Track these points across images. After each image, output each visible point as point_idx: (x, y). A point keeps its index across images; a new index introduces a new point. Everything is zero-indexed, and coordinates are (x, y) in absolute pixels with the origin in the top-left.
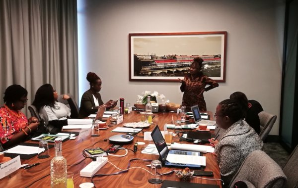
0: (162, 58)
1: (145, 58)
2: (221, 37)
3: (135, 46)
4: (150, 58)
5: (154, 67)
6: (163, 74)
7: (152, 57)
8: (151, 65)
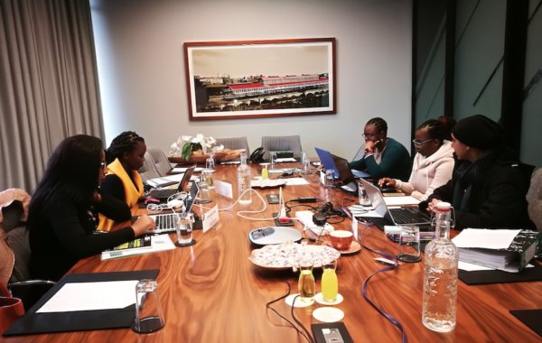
0: (241, 81)
1: (212, 81)
2: (326, 47)
3: (195, 62)
4: (221, 81)
5: (229, 96)
6: (244, 107)
7: (225, 80)
8: (224, 94)
